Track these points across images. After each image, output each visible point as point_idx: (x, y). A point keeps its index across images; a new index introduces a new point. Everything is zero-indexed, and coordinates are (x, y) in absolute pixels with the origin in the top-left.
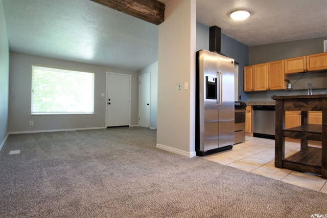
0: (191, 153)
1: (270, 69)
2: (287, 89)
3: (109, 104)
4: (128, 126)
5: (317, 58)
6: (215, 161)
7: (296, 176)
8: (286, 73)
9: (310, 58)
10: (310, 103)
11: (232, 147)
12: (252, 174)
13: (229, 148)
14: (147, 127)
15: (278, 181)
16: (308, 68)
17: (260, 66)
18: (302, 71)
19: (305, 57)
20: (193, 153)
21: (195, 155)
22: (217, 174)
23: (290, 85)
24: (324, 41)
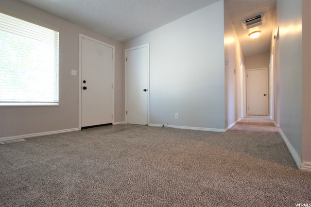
3: (85, 88)
4: (111, 124)
14: (145, 124)
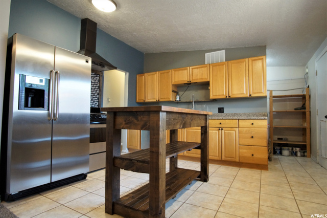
2: (176, 101)
8: (173, 83)
9: (192, 69)
10: (139, 118)
11: (86, 176)
13: (82, 177)
17: (151, 75)
18: (186, 82)
19: (188, 68)
23: (178, 97)
24: (206, 54)
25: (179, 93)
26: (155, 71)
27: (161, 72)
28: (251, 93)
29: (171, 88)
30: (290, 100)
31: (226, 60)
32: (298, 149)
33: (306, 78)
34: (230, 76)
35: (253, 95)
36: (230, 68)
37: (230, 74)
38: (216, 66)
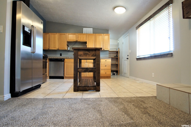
0: (5, 95)
1: (59, 37)
5: (82, 35)
6: (33, 98)
7: (87, 93)
8: (67, 41)
9: (78, 35)
10: (91, 52)
11: (40, 86)
12: (65, 99)
13: (38, 87)
15: (81, 98)
16: (78, 40)
17: (54, 34)
18: (75, 41)
19: (76, 34)
20: (7, 96)
21: (11, 97)
22: (40, 106)
23: (69, 48)
24: (84, 28)
25: (69, 46)
26: (56, 32)
27: (61, 34)
28: (104, 49)
29: (66, 43)
30: (112, 53)
31: (93, 33)
32: (115, 72)
33: (118, 45)
34: (96, 40)
35: (105, 49)
36: (96, 37)
37: (96, 39)
38: (90, 35)
